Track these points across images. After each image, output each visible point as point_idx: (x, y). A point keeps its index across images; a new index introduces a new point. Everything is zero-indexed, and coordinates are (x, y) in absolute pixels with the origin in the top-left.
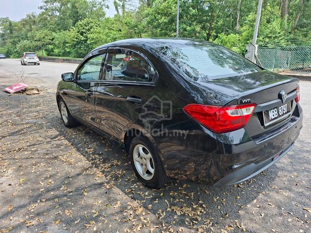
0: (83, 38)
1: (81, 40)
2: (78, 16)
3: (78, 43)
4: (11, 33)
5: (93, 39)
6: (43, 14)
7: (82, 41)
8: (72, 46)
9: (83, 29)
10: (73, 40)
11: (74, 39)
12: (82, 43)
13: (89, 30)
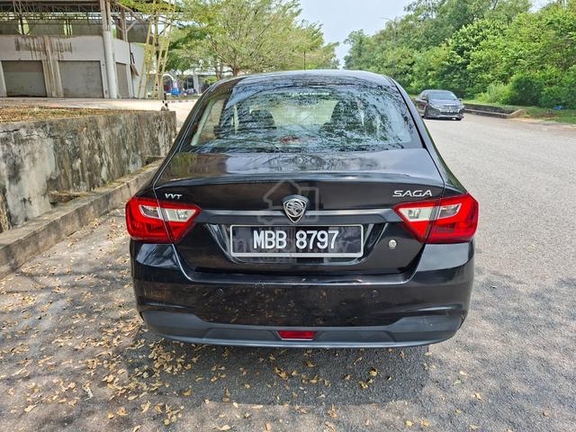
0: (461, 60)
1: (456, 64)
2: (466, 18)
3: (450, 69)
4: (360, 55)
5: (480, 61)
6: (409, 18)
7: (457, 67)
8: (438, 76)
9: (467, 41)
10: (443, 65)
11: (444, 62)
12: (458, 69)
13: (477, 43)
